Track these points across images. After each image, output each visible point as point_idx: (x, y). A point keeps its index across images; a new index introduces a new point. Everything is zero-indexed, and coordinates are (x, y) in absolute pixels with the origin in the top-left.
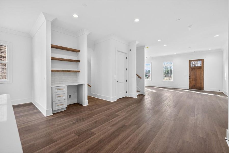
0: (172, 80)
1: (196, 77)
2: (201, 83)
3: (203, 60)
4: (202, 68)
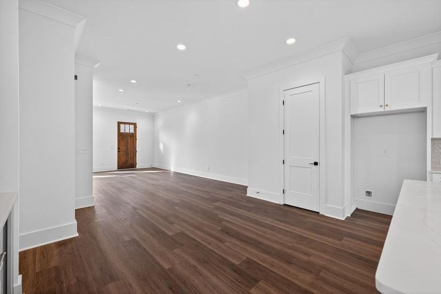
1: (128, 149)
2: (133, 158)
3: (136, 124)
4: (134, 137)
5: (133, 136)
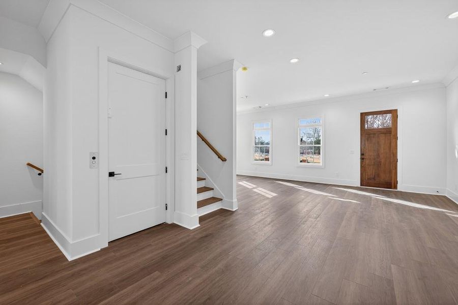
0: (321, 164)
1: (378, 155)
2: (390, 172)
3: (396, 111)
4: (393, 133)
5: (390, 133)
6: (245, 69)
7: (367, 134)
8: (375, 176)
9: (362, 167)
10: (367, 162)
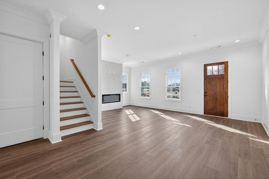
0: (180, 99)
2: (223, 105)
3: (227, 62)
4: (225, 78)
5: (223, 78)
6: (109, 36)
7: (208, 79)
8: (213, 108)
9: (205, 101)
10: (208, 98)
